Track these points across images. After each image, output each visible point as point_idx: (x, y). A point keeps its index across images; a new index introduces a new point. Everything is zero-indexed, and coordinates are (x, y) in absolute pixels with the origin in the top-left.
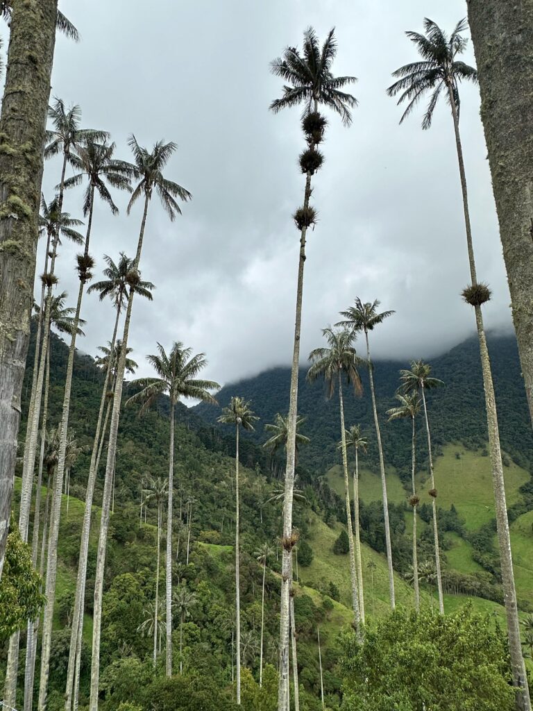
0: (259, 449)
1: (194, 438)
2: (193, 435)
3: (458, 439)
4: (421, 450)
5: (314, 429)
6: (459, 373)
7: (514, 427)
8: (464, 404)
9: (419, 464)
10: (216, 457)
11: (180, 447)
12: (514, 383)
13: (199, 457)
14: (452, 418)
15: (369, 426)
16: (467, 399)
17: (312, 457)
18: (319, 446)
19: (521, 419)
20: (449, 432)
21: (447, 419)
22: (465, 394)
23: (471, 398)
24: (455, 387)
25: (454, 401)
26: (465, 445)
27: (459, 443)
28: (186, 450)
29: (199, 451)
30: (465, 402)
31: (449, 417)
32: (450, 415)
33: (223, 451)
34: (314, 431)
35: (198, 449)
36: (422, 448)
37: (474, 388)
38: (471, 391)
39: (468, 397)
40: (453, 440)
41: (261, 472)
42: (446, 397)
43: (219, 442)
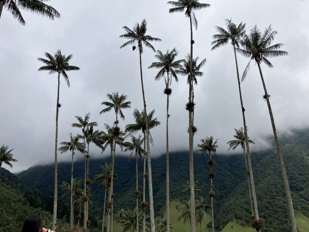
0: (66, 205)
1: (23, 199)
2: (21, 196)
3: (178, 197)
4: (158, 204)
5: (97, 190)
6: (180, 160)
7: (205, 191)
8: (181, 178)
9: (157, 212)
10: (37, 211)
11: (12, 205)
12: (205, 167)
13: (25, 212)
14: (176, 185)
15: (130, 189)
16: (183, 175)
17: (95, 208)
18: (99, 201)
19: (208, 187)
20: (174, 193)
21: (173, 186)
22: (182, 172)
23: (185, 174)
24: (178, 168)
25: (177, 176)
26: (181, 201)
27: (178, 200)
28: (17, 207)
29: (26, 208)
30: (182, 176)
31: (173, 185)
32: (174, 183)
33: (41, 207)
34: (96, 192)
35: (24, 206)
36: (159, 202)
37: (186, 169)
38: (185, 171)
39: (183, 174)
40: (175, 198)
41: (66, 221)
42: (173, 173)
43: (39, 201)
